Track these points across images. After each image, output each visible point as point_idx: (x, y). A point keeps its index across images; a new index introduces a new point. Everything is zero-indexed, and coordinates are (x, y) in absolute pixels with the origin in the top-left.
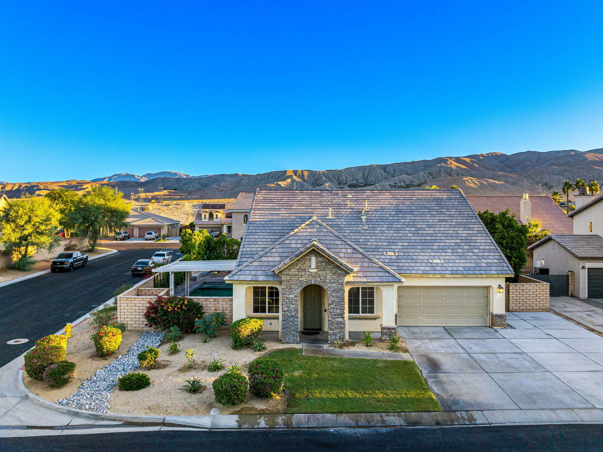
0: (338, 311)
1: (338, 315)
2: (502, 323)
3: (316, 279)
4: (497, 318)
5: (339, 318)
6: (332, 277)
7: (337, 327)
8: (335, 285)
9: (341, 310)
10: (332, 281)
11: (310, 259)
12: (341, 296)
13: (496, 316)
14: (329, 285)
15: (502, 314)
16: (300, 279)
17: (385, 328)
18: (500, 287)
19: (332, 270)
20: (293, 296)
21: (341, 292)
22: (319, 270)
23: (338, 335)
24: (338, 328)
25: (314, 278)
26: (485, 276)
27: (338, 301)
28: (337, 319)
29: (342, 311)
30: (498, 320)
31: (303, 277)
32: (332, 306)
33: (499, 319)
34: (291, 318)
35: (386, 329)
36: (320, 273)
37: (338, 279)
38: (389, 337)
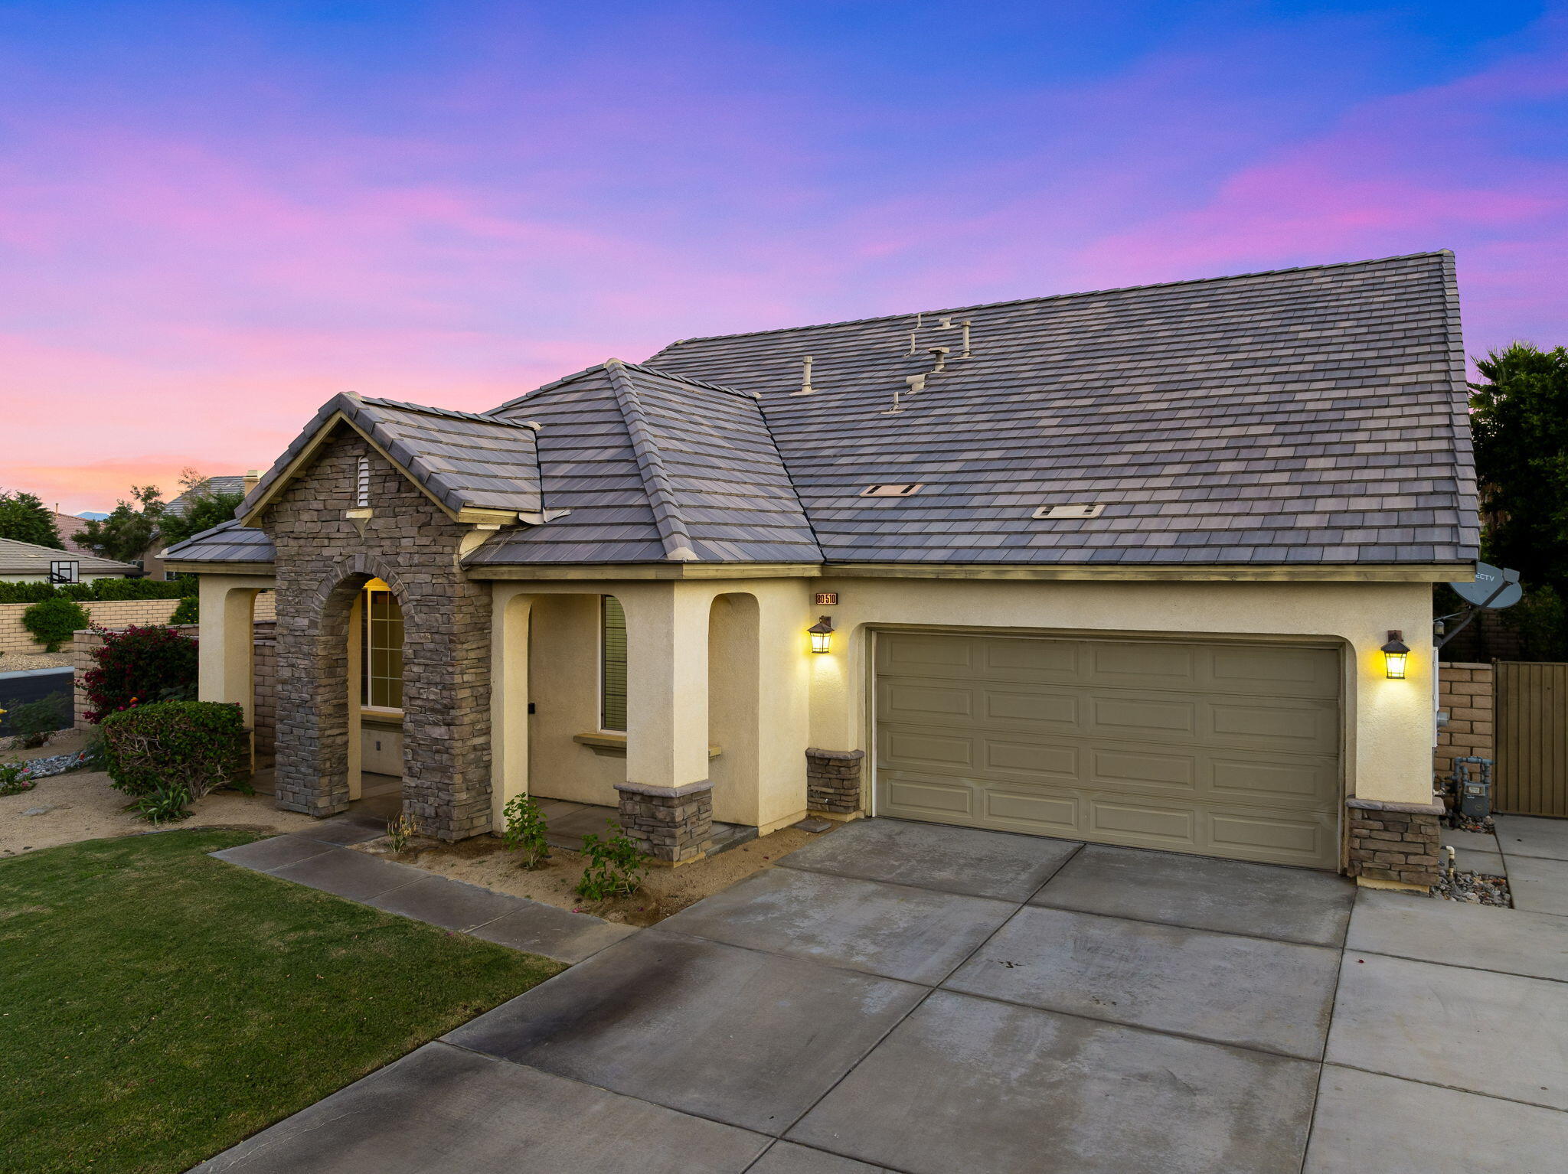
0: (433, 693)
1: (433, 710)
2: (1412, 860)
3: (371, 553)
4: (1378, 825)
5: (436, 724)
6: (418, 542)
7: (430, 763)
8: (423, 577)
9: (444, 688)
10: (416, 559)
11: (356, 469)
12: (443, 629)
13: (1373, 813)
14: (408, 578)
15: (1415, 809)
16: (326, 552)
17: (634, 793)
18: (1395, 644)
19: (418, 512)
20: (306, 622)
21: (443, 610)
22: (377, 511)
23: (431, 800)
24: (434, 769)
25: (363, 549)
26: (1279, 575)
27: (432, 646)
28: (428, 728)
29: (445, 693)
30: (1386, 841)
31: (333, 543)
32: (415, 669)
33: (1387, 836)
34: (300, 709)
35: (637, 798)
36: (379, 524)
37: (434, 549)
38: (648, 839)
